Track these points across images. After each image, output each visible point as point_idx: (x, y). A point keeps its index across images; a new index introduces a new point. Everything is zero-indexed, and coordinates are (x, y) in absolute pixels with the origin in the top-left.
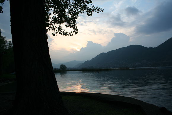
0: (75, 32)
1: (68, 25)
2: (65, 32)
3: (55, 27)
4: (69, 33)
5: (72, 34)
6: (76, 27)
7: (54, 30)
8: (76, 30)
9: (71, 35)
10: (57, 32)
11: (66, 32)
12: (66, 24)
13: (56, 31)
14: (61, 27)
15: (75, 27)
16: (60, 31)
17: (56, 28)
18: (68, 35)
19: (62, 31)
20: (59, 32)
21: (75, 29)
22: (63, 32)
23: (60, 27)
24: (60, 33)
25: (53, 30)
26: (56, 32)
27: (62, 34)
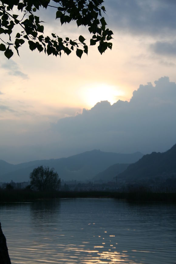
0: (98, 44)
1: (67, 14)
2: (56, 40)
3: (10, 19)
4: (73, 43)
5: (86, 47)
6: (103, 20)
7: (9, 32)
8: (104, 35)
9: (79, 53)
10: (22, 42)
11: (60, 40)
12: (59, 9)
13: (18, 35)
14: (37, 18)
15: (97, 22)
16: (35, 35)
17: (17, 22)
18: (68, 52)
19: (41, 38)
20: (31, 43)
21: (99, 31)
22: (47, 39)
23: (31, 17)
24: (33, 46)
25: (5, 32)
26: (19, 43)
27: (41, 49)
